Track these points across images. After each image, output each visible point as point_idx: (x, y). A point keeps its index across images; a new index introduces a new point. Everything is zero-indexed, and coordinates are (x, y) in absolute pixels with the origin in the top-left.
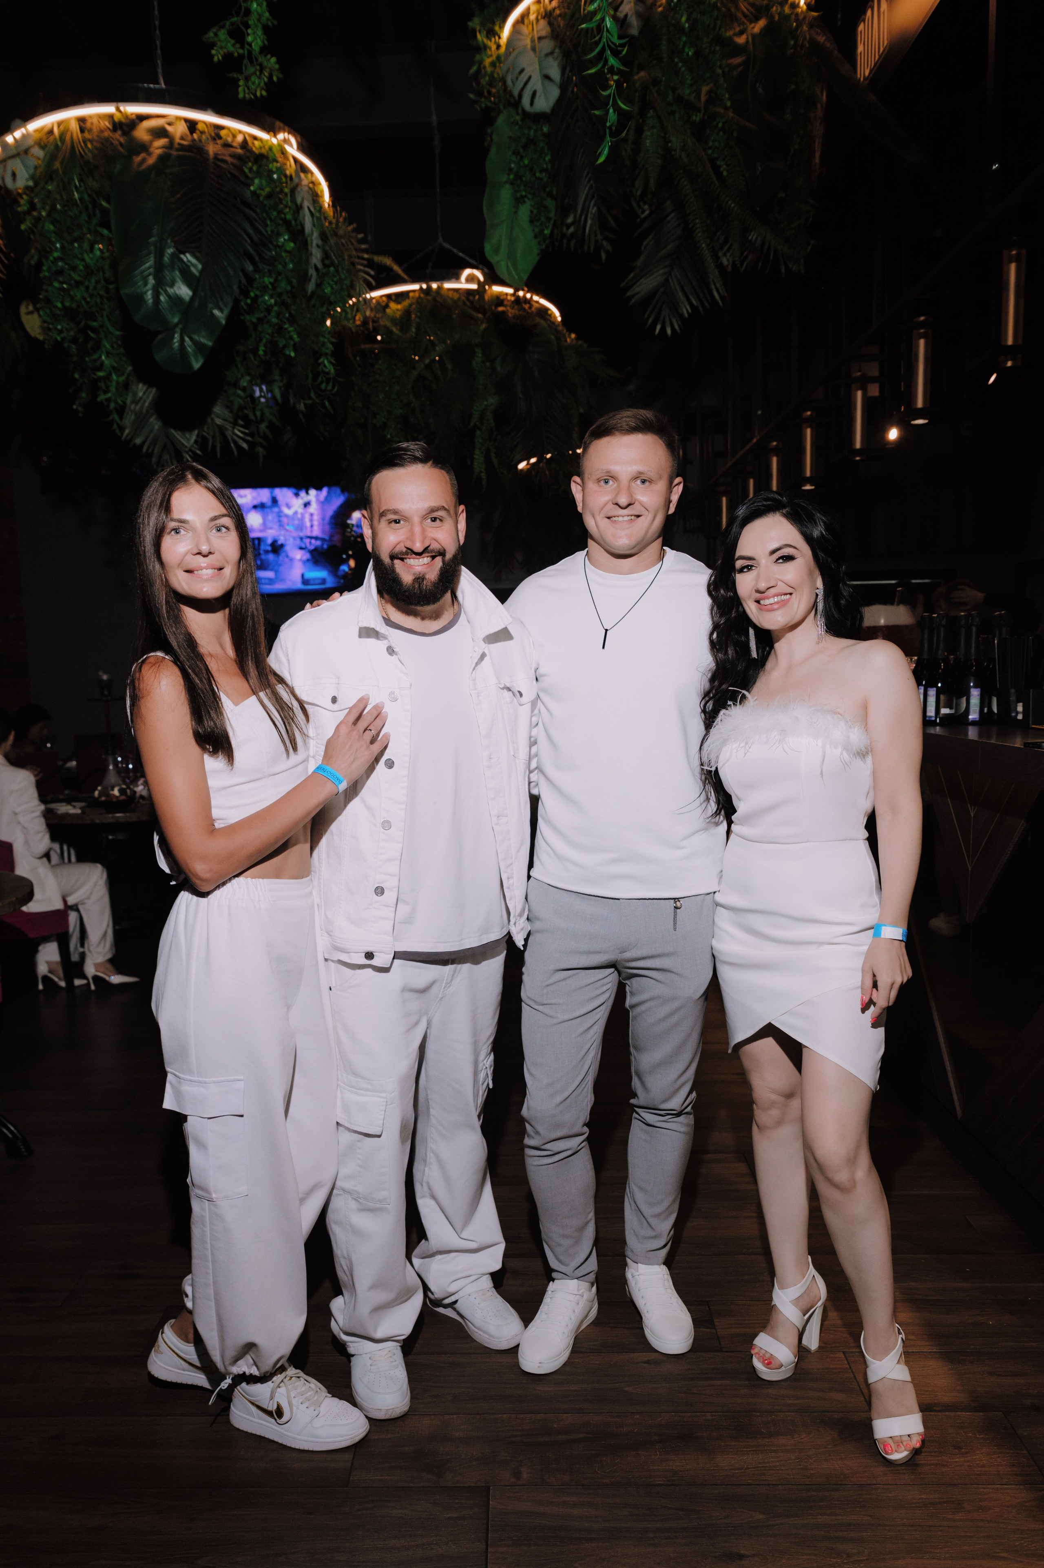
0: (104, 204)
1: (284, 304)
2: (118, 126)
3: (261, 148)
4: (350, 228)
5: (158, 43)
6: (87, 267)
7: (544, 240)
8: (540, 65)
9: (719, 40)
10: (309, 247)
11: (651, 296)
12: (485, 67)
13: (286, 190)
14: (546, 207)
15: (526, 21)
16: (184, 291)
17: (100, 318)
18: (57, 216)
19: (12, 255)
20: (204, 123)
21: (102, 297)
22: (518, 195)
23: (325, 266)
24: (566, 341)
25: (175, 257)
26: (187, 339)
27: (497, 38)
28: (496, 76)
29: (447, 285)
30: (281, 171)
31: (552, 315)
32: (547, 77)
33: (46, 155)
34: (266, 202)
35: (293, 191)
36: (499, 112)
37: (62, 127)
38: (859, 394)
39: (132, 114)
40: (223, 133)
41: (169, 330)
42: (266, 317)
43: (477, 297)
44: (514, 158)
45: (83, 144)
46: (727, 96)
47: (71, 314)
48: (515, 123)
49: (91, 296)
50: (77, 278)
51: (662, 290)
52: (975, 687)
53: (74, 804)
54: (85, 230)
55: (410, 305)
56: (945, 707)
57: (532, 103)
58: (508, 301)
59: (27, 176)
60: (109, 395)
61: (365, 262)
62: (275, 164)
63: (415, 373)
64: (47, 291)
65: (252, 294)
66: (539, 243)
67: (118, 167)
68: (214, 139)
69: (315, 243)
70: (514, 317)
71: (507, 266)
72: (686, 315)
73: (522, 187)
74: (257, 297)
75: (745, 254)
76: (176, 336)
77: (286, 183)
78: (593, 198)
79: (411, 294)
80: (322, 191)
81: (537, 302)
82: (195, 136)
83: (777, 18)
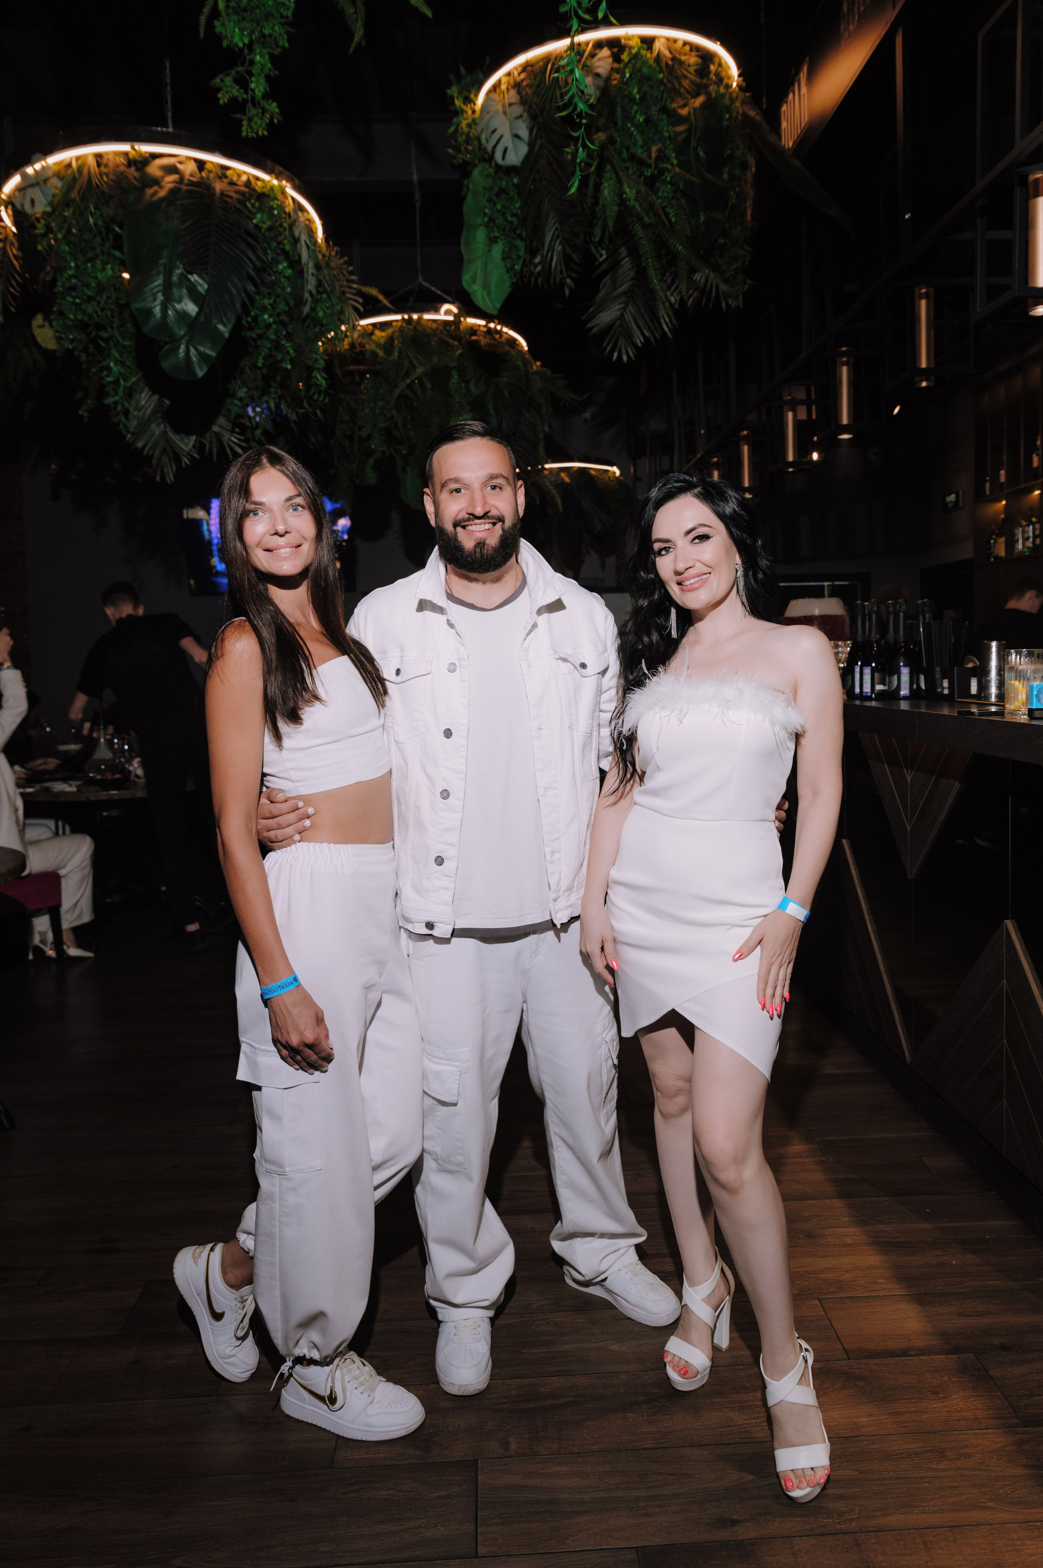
0: (117, 229)
1: (282, 323)
2: (132, 163)
3: (263, 187)
4: (342, 261)
5: (169, 97)
6: (99, 283)
7: (515, 275)
8: (510, 127)
9: (665, 110)
10: (305, 275)
11: (609, 328)
12: (462, 128)
13: (285, 225)
14: (516, 247)
15: (498, 90)
16: (191, 308)
17: (109, 330)
18: (72, 239)
19: (27, 275)
20: (212, 163)
21: (113, 311)
22: (492, 235)
23: (318, 292)
24: (532, 368)
25: (183, 277)
26: (192, 349)
27: (472, 104)
28: (471, 135)
29: (427, 317)
30: (281, 208)
31: (519, 345)
32: (517, 136)
33: (63, 186)
34: (267, 234)
35: (291, 226)
36: (475, 166)
37: (80, 162)
38: (790, 415)
39: (146, 153)
40: (229, 173)
41: (175, 342)
42: (265, 333)
43: (453, 327)
44: (488, 204)
45: (99, 176)
46: (674, 155)
47: (83, 326)
48: (489, 175)
49: (103, 310)
50: (89, 293)
51: (618, 323)
52: (905, 666)
53: (70, 782)
54: (98, 251)
55: (393, 333)
56: (880, 684)
57: (503, 158)
58: (481, 331)
59: (45, 202)
60: (117, 398)
61: (354, 291)
62: (276, 202)
63: (397, 392)
64: (60, 304)
65: (253, 313)
66: (511, 277)
67: (132, 198)
68: (220, 178)
69: (310, 271)
70: (486, 345)
71: (483, 296)
72: (640, 345)
73: (495, 229)
74: (257, 316)
75: (691, 292)
76: (182, 346)
77: (285, 219)
78: (558, 237)
79: (394, 324)
80: (316, 229)
81: (506, 333)
82: (204, 174)
83: (714, 95)
